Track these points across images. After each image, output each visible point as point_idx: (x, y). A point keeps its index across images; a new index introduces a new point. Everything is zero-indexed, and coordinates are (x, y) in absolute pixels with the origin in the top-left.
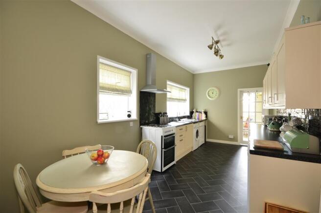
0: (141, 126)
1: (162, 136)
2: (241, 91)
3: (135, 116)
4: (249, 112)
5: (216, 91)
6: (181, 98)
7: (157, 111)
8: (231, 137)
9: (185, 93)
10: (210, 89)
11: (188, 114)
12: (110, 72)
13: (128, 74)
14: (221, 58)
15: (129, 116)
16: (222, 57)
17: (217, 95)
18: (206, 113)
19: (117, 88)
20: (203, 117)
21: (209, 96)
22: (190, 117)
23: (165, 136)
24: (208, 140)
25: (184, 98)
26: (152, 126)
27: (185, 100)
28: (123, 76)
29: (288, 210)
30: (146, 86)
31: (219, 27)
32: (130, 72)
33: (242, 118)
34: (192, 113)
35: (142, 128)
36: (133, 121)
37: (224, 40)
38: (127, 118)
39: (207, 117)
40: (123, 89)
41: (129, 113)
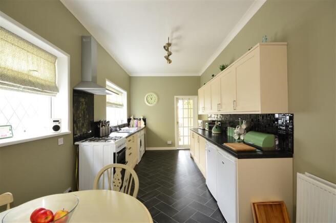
0: (76, 143)
1: (114, 154)
2: (177, 98)
3: (65, 128)
4: (183, 118)
5: (154, 96)
6: (118, 103)
7: (96, 120)
8: (169, 142)
9: (122, 98)
10: (148, 94)
11: (126, 122)
12: (18, 49)
13: (51, 59)
14: (170, 63)
15: (56, 128)
16: (170, 61)
17: (156, 101)
18: (144, 120)
19: (31, 79)
20: (142, 124)
21: (148, 101)
22: (128, 125)
23: (118, 153)
24: (148, 149)
25: (121, 104)
26: (91, 141)
27: (122, 105)
28: (42, 60)
29: (263, 205)
30: (83, 82)
31: (177, 29)
32: (56, 57)
33: (178, 123)
34: (129, 120)
35: (78, 145)
36: (64, 136)
37: (176, 45)
38: (52, 133)
39: (145, 124)
40: (43, 82)
41: (57, 124)
